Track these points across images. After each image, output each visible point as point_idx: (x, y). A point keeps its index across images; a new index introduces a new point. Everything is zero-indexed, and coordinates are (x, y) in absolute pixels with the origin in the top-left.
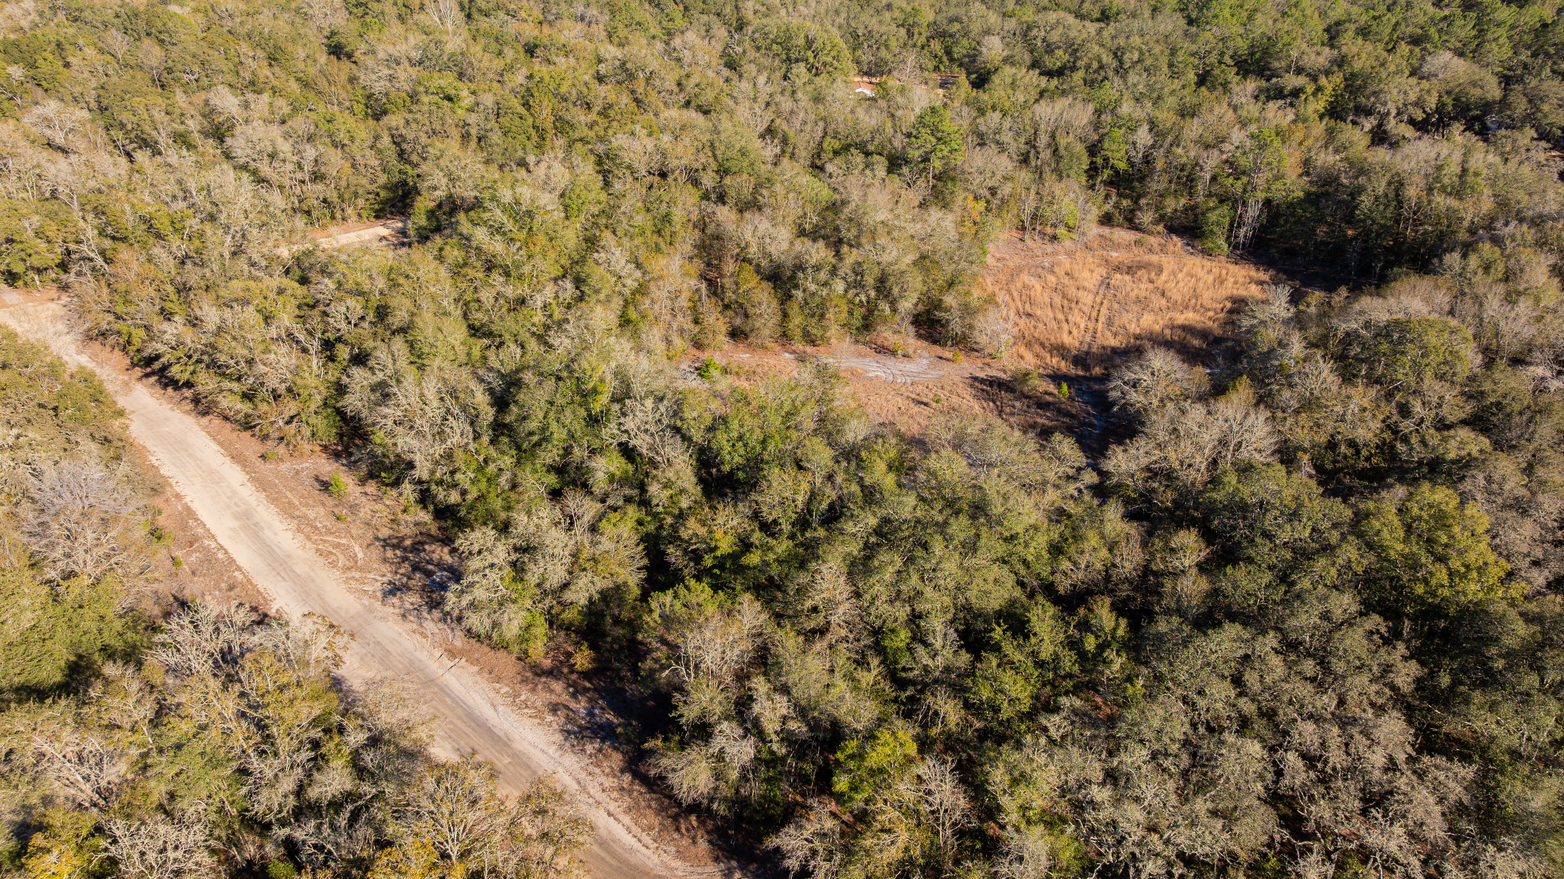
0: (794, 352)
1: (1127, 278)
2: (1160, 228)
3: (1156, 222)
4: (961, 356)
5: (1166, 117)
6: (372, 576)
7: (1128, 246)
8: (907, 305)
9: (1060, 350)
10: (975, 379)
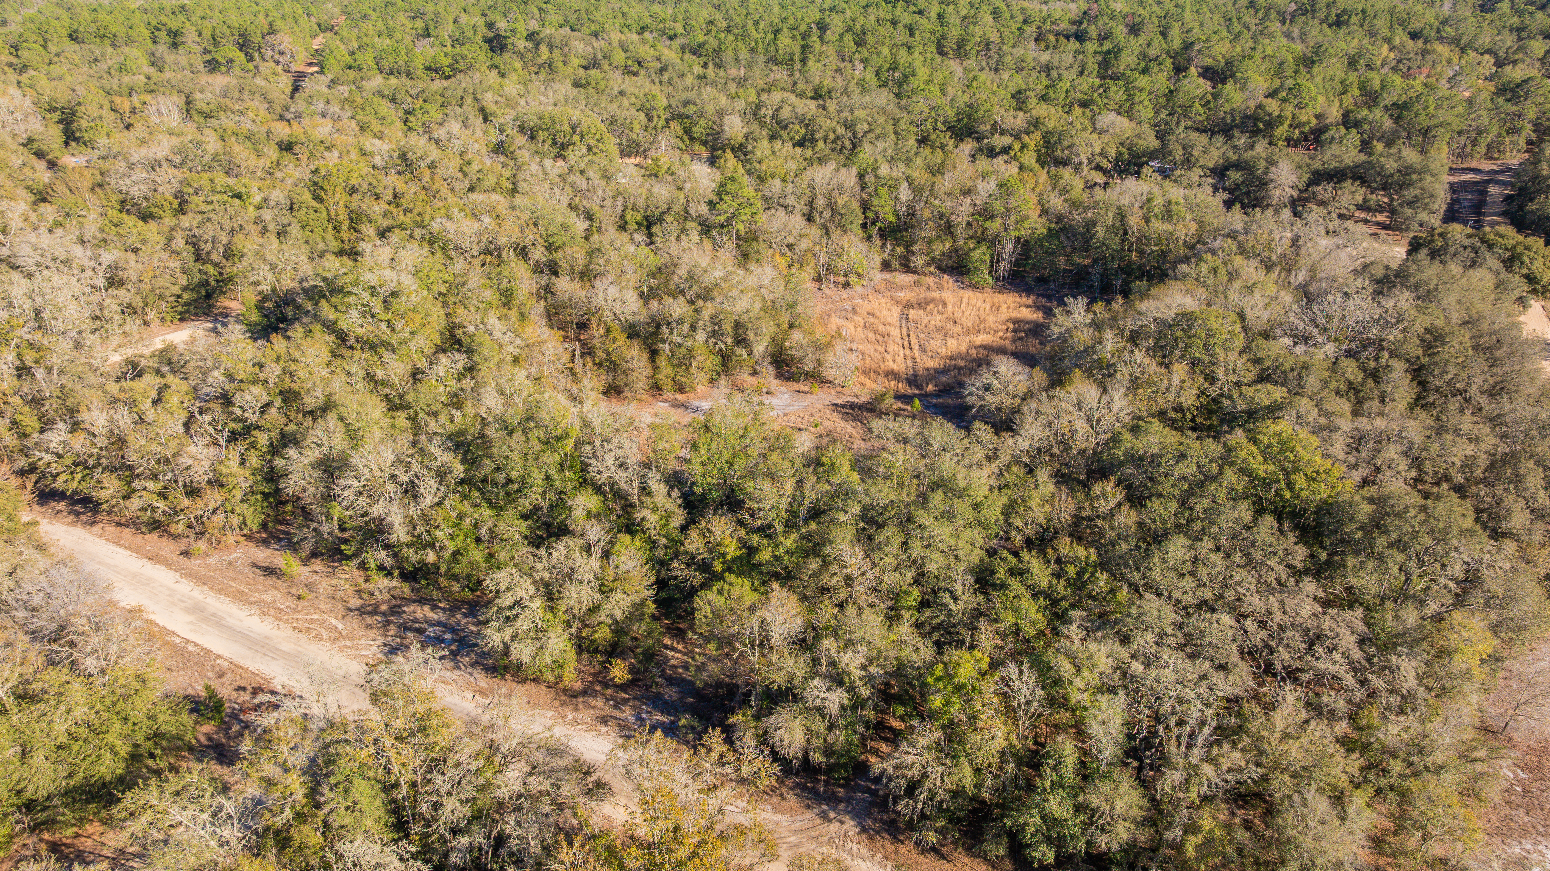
0: (666, 401)
1: (921, 312)
2: (932, 269)
3: (928, 264)
4: (816, 388)
5: (919, 174)
6: (362, 641)
7: (909, 287)
8: (760, 348)
9: (890, 374)
10: (836, 405)
